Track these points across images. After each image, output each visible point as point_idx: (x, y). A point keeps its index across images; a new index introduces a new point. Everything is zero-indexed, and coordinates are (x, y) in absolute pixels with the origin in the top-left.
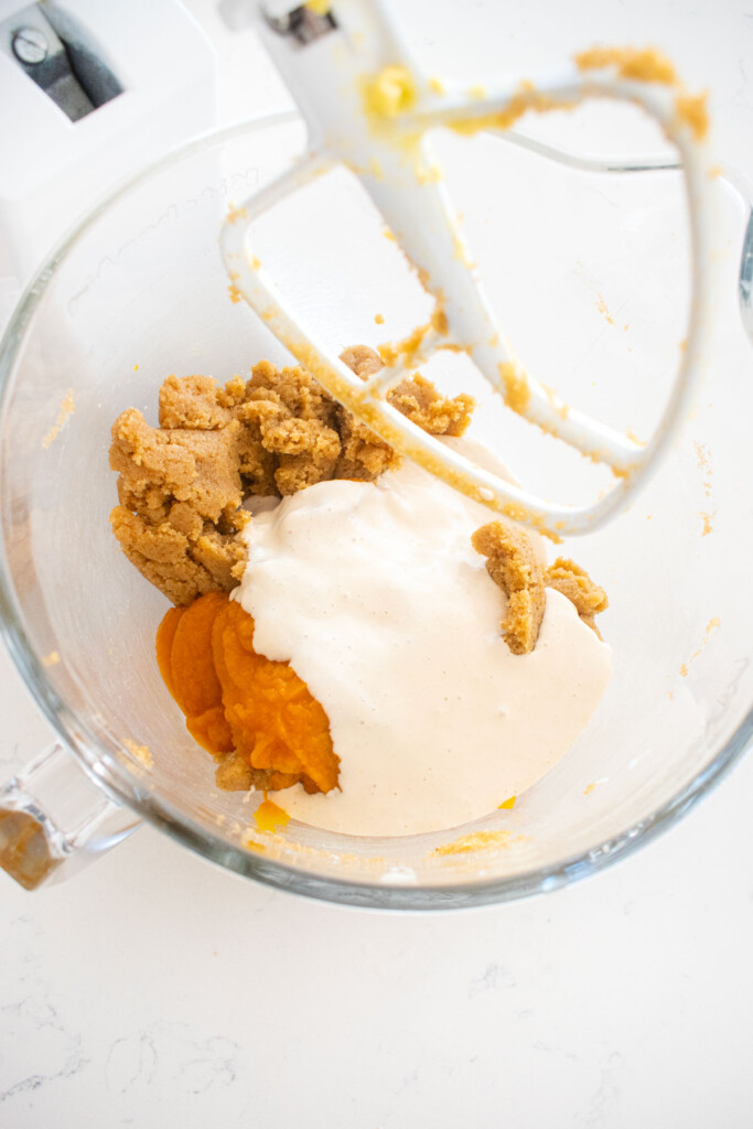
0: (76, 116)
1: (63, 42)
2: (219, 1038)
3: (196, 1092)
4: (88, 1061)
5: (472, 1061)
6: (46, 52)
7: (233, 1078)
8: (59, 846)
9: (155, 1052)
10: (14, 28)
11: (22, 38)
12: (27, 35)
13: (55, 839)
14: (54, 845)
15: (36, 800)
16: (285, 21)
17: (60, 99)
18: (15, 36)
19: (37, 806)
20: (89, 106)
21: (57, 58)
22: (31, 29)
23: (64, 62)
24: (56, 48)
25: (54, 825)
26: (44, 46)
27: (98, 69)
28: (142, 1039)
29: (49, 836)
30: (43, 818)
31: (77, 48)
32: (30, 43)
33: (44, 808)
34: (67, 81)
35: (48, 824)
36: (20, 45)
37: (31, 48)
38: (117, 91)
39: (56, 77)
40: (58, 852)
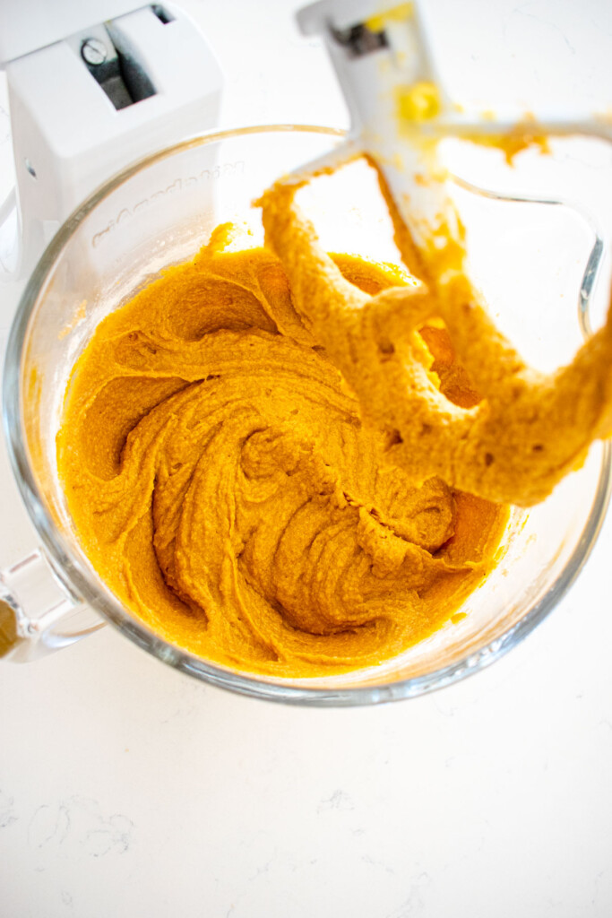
0: (120, 106)
1: (118, 52)
2: (120, 816)
3: (96, 855)
4: (16, 819)
5: (312, 863)
6: (105, 58)
7: (126, 848)
8: (25, 628)
9: (69, 819)
10: (84, 38)
11: (89, 45)
12: (92, 43)
13: (23, 622)
14: (21, 627)
15: (14, 592)
16: (347, 34)
17: (110, 92)
18: (85, 44)
19: (14, 596)
20: (130, 101)
21: (112, 63)
22: (97, 40)
23: (116, 67)
24: (112, 56)
25: (24, 613)
26: (104, 53)
27: (139, 75)
28: (61, 808)
29: (19, 619)
30: (15, 605)
31: (127, 58)
32: (95, 50)
33: (18, 599)
34: (116, 80)
35: (19, 611)
36: (87, 50)
37: (94, 53)
38: (151, 92)
39: (110, 76)
40: (23, 632)
